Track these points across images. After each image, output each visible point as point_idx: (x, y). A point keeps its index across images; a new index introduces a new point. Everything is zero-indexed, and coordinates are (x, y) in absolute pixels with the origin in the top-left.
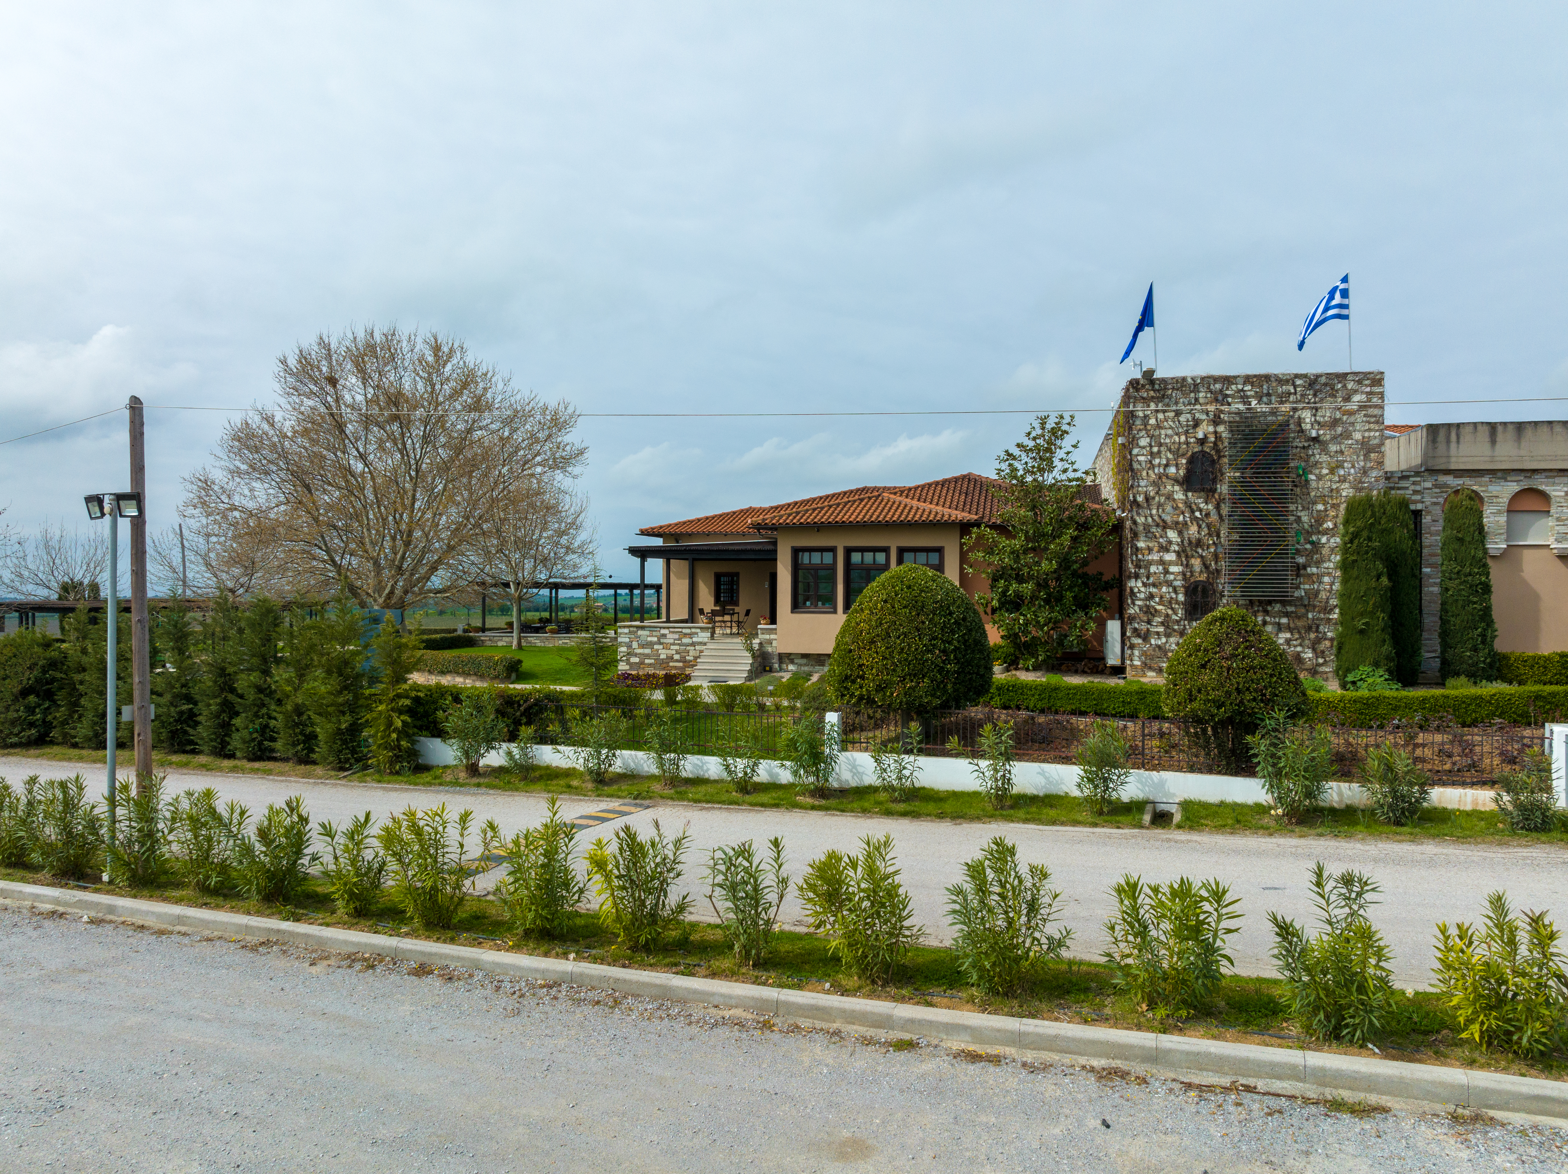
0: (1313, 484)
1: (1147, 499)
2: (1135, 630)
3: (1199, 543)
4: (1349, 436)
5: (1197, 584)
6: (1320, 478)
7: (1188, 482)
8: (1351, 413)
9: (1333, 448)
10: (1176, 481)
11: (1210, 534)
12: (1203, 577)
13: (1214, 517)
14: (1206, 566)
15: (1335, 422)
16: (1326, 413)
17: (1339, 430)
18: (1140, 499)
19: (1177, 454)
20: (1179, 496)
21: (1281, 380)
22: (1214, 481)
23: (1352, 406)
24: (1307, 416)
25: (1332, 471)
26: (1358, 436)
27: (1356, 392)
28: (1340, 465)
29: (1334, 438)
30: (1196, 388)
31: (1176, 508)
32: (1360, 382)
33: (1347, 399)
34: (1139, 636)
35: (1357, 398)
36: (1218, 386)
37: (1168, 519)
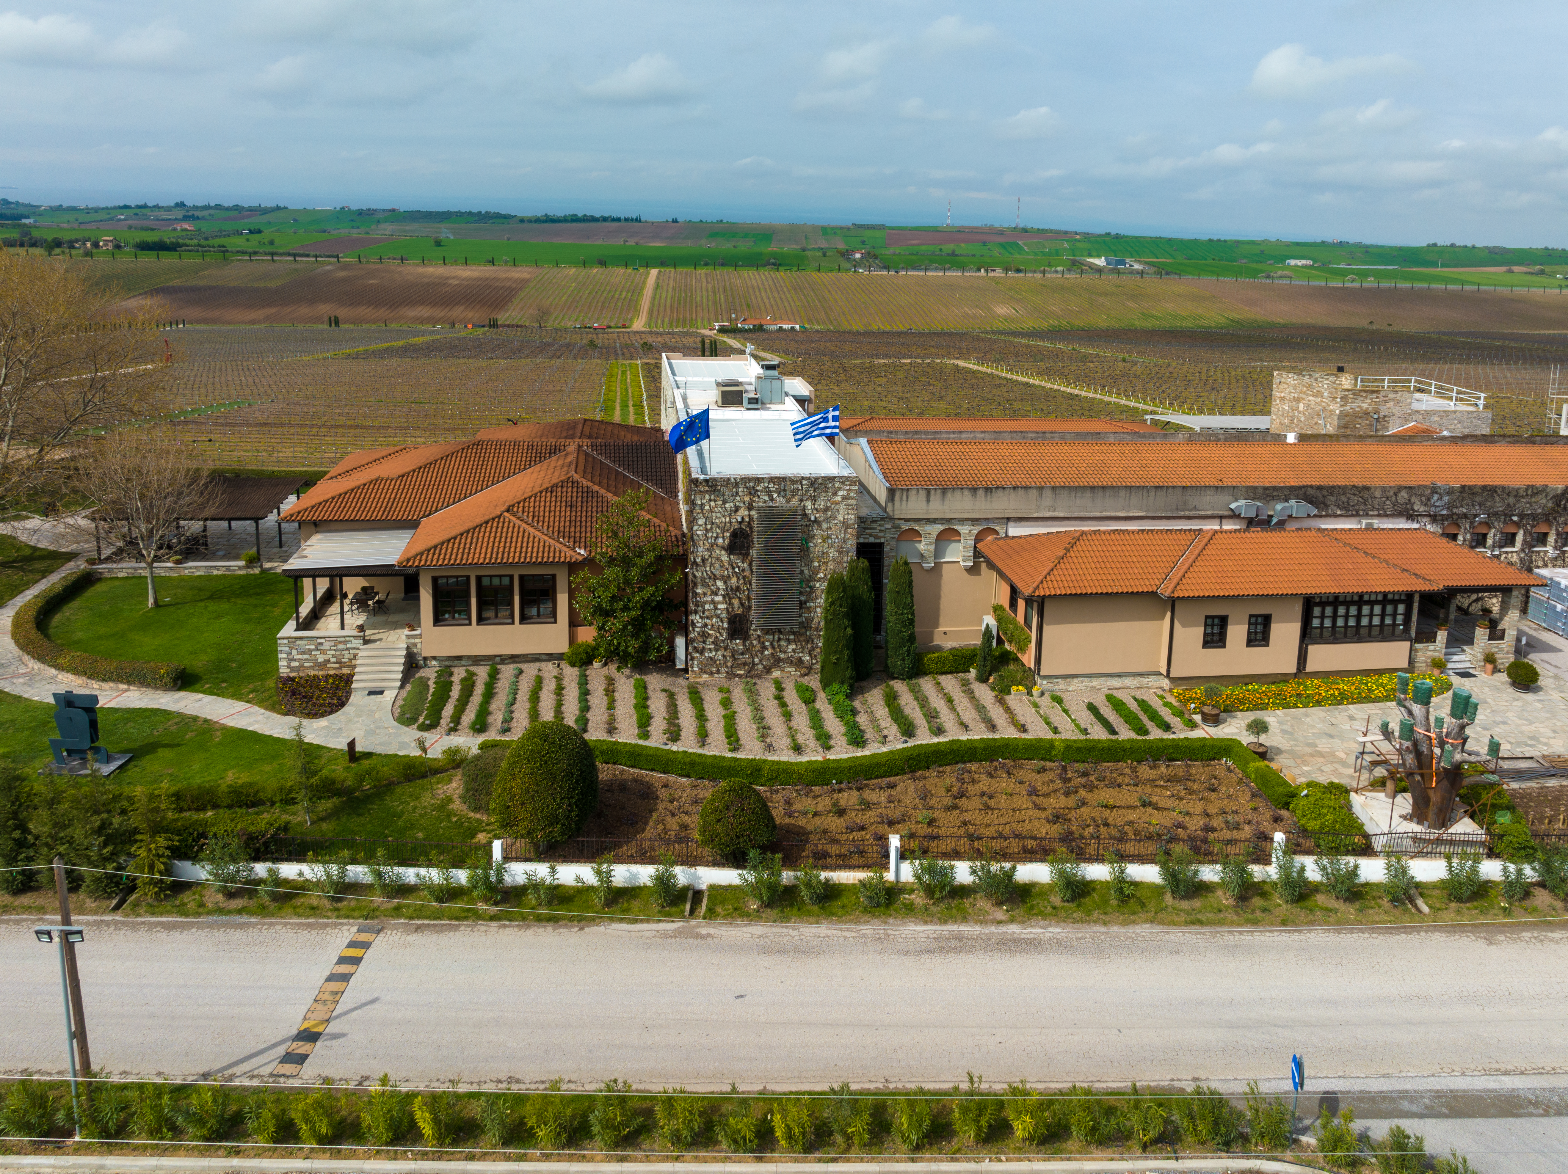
0: (812, 549)
1: (703, 560)
2: (695, 648)
3: (738, 589)
4: (835, 519)
5: (736, 616)
6: (816, 545)
7: (731, 549)
8: (837, 503)
9: (825, 526)
10: (723, 548)
11: (745, 583)
12: (740, 611)
13: (747, 573)
14: (742, 604)
15: (826, 509)
16: (821, 503)
17: (829, 514)
18: (698, 560)
19: (724, 530)
20: (725, 557)
21: (793, 481)
22: (748, 548)
23: (838, 498)
24: (809, 504)
25: (824, 541)
26: (841, 518)
27: (840, 489)
28: (829, 537)
29: (826, 520)
30: (736, 484)
31: (722, 566)
32: (843, 483)
33: (835, 494)
34: (697, 651)
35: (841, 493)
36: (751, 484)
37: (717, 573)
